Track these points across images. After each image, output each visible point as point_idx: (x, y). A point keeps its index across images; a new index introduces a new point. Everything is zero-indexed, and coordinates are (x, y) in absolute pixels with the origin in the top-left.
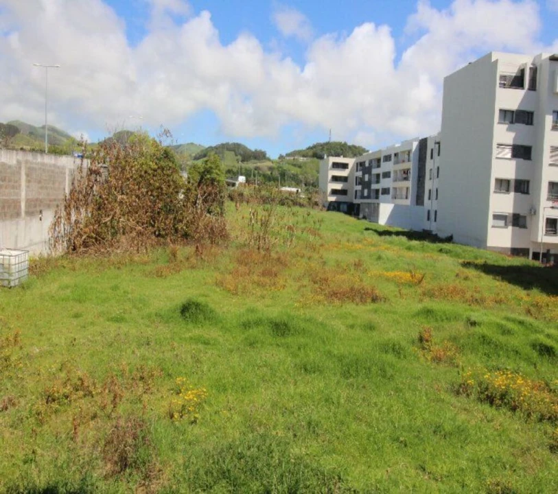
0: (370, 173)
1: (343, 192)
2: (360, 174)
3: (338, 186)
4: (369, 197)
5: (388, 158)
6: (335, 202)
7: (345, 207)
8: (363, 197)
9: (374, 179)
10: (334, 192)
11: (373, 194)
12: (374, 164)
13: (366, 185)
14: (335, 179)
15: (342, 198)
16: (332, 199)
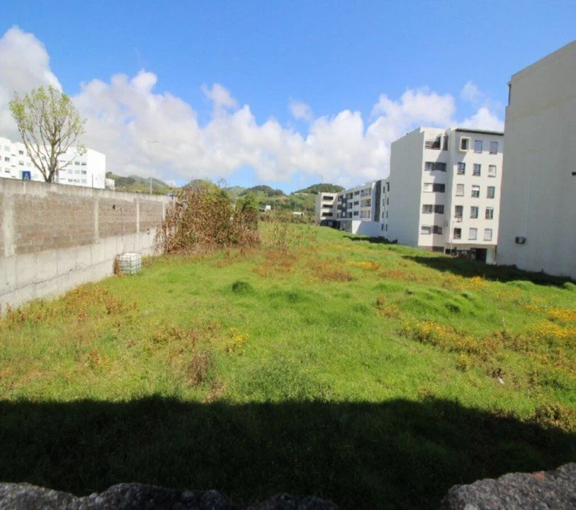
0: (346, 202)
1: (330, 214)
2: (340, 203)
3: (327, 211)
4: (346, 217)
5: (357, 193)
6: (325, 220)
7: (331, 223)
8: (342, 217)
9: (349, 206)
10: (325, 214)
11: (348, 215)
12: (349, 196)
13: (344, 210)
14: (326, 206)
15: (329, 218)
16: (324, 218)
